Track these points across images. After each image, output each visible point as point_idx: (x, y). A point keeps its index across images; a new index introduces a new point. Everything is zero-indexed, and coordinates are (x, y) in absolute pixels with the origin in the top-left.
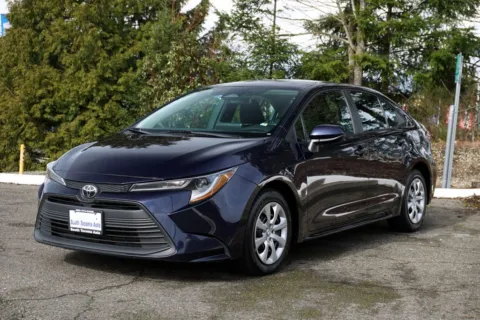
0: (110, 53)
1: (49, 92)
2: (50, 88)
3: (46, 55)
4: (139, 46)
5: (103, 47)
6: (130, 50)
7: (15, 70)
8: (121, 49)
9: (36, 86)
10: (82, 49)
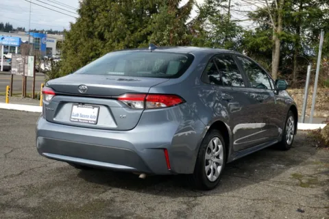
0: (132, 32)
1: (97, 54)
2: (97, 52)
3: (96, 33)
4: (150, 28)
5: (128, 28)
6: (144, 30)
7: (79, 42)
8: (139, 30)
9: (90, 50)
10: (116, 29)
